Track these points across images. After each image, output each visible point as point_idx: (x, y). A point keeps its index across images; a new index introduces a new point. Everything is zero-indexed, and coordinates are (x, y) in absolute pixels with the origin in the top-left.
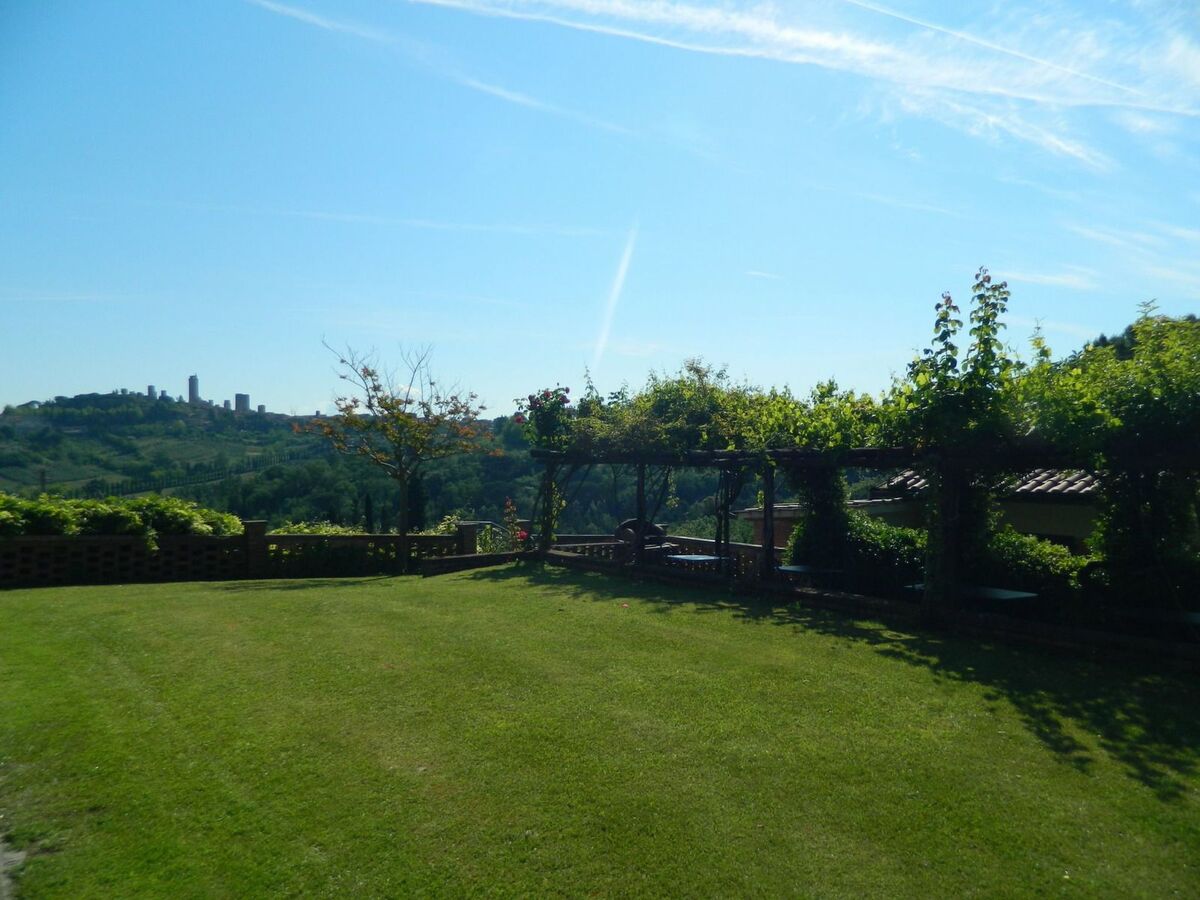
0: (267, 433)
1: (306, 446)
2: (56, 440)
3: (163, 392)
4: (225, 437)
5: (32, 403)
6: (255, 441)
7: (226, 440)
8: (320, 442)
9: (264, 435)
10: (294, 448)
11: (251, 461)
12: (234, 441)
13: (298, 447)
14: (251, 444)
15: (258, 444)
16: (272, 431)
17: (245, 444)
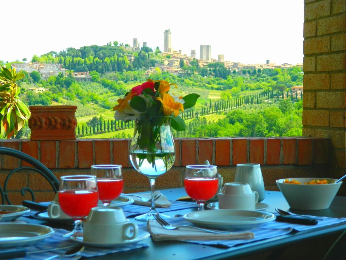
0: (226, 79)
1: (259, 91)
2: (68, 84)
3: (145, 44)
4: (192, 82)
5: (51, 53)
6: (216, 86)
7: (193, 85)
8: (271, 89)
9: (223, 81)
10: (248, 93)
11: (213, 104)
12: (200, 86)
13: (252, 92)
14: (212, 88)
15: (218, 89)
16: (230, 77)
17: (207, 88)
